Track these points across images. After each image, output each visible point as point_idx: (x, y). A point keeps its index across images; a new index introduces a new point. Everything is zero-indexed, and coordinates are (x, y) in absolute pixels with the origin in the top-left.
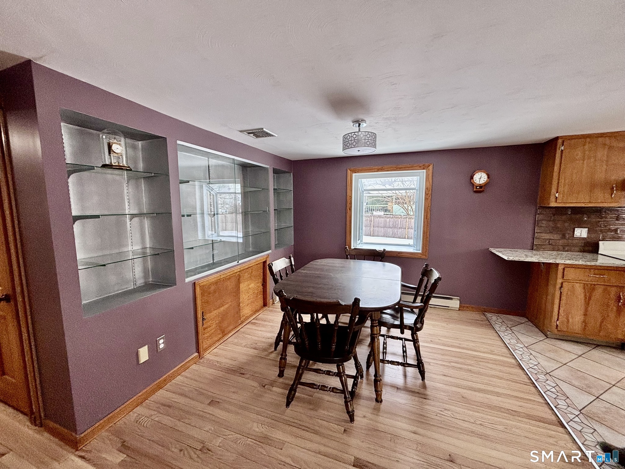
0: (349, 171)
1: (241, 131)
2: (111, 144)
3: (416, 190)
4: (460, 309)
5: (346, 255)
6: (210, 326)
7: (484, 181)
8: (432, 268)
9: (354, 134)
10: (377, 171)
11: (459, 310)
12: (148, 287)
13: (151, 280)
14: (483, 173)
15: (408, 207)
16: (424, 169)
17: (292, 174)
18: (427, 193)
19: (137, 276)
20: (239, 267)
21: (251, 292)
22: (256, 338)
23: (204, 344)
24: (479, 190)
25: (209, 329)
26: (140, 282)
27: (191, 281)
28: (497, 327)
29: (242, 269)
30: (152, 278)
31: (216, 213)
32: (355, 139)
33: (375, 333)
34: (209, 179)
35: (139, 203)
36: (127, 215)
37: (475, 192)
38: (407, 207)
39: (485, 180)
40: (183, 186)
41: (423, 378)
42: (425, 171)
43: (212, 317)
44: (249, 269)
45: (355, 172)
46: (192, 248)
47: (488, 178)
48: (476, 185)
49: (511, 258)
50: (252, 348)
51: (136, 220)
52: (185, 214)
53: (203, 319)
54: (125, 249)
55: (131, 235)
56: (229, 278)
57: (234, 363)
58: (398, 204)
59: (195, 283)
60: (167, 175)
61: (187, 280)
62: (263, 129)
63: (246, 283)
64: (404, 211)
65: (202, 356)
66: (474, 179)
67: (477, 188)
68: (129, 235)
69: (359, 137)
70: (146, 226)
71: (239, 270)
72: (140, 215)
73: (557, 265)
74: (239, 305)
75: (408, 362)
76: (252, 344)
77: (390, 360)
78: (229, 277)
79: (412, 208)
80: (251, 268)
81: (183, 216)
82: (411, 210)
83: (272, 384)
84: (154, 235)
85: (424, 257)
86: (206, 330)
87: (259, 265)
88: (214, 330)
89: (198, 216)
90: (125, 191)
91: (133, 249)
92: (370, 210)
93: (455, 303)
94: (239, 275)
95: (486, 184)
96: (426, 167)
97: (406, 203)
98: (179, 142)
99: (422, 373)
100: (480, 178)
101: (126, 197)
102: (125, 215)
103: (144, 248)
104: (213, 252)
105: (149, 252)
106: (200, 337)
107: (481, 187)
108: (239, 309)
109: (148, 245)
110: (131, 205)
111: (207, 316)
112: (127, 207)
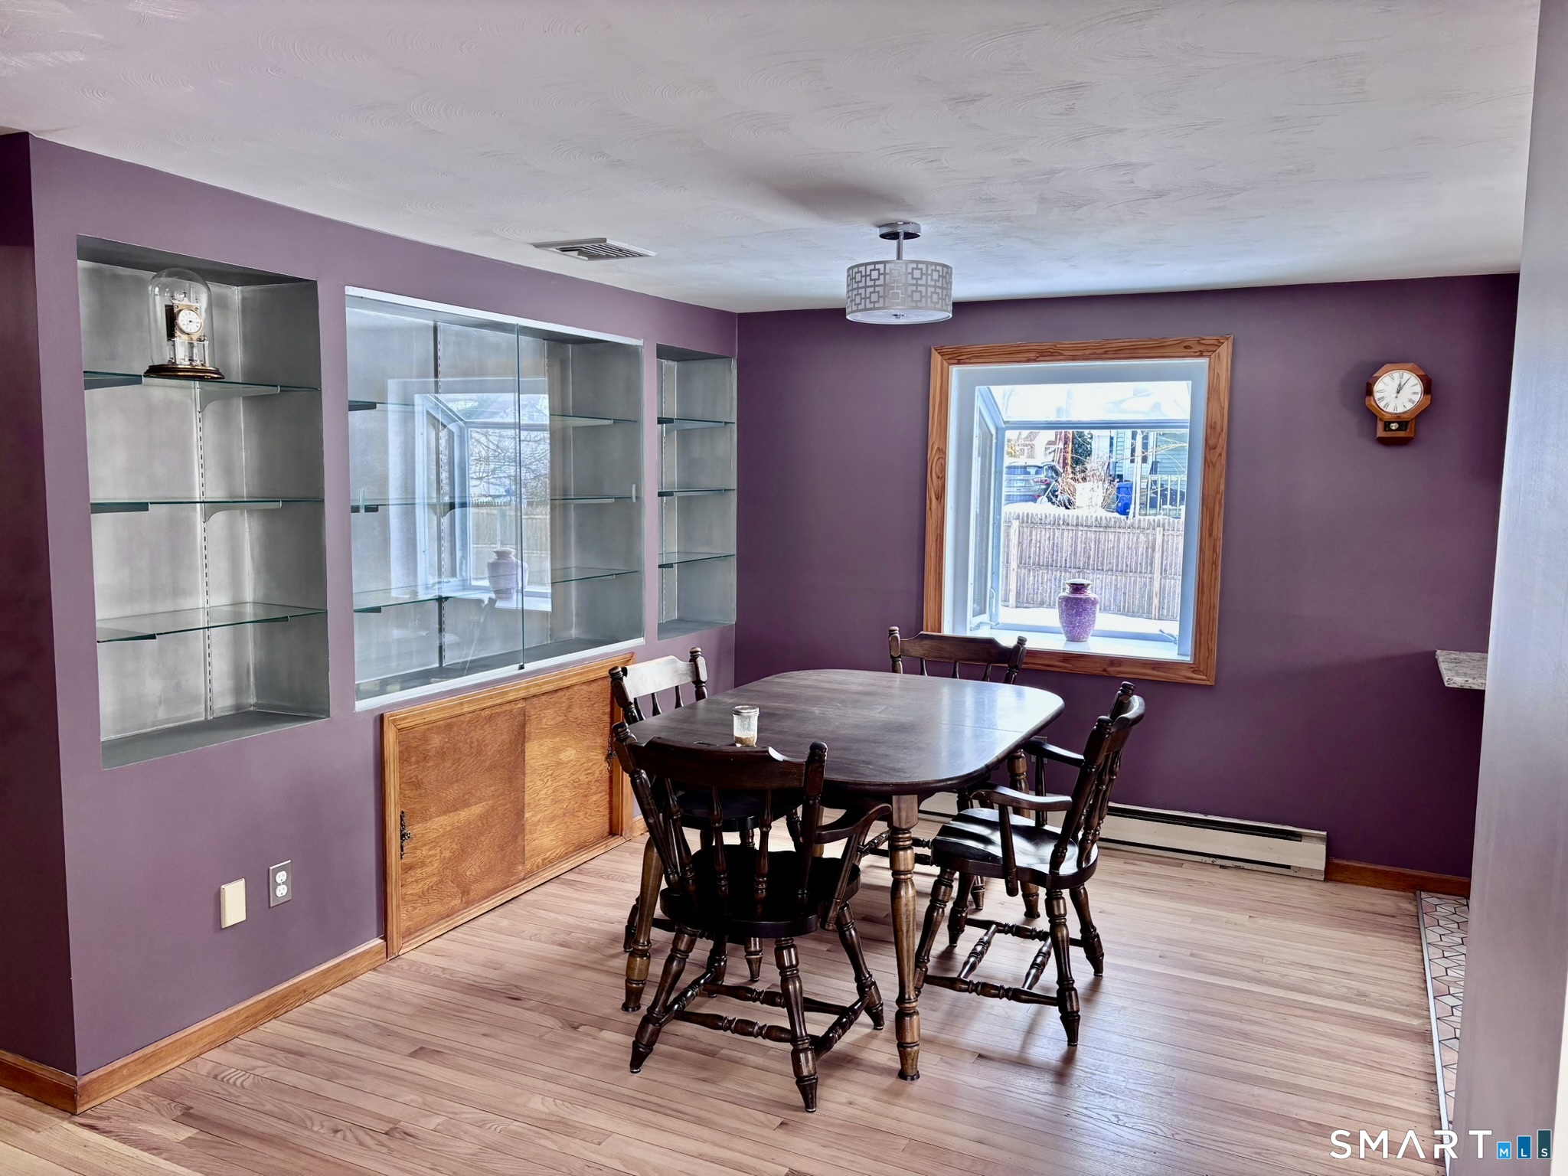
0: (936, 358)
1: (537, 246)
2: (176, 310)
6: (423, 864)
7: (1413, 402)
11: (1321, 879)
12: (242, 718)
13: (253, 700)
14: (1407, 375)
16: (1201, 355)
17: (734, 363)
18: (1212, 442)
19: (216, 687)
20: (523, 683)
21: (566, 775)
22: (571, 920)
23: (400, 918)
24: (1401, 434)
25: (419, 871)
26: (223, 703)
27: (372, 711)
29: (533, 691)
30: (258, 697)
31: (457, 501)
34: (436, 376)
35: (228, 469)
36: (198, 505)
37: (1384, 442)
39: (1417, 398)
40: (356, 417)
42: (1204, 361)
43: (432, 835)
44: (560, 694)
45: (959, 363)
46: (377, 610)
47: (1428, 389)
48: (1387, 418)
50: (554, 943)
51: (220, 517)
52: (361, 503)
53: (403, 836)
54: (187, 603)
55: (205, 561)
56: (486, 717)
57: (492, 974)
59: (382, 717)
60: (316, 389)
61: (361, 705)
63: (548, 743)
65: (395, 950)
66: (1377, 396)
67: (1389, 430)
68: (200, 562)
70: (247, 536)
71: (522, 694)
72: (228, 504)
74: (520, 813)
76: (554, 934)
78: (487, 712)
80: (568, 693)
81: (355, 509)
83: (602, 1023)
84: (271, 564)
85: (1199, 678)
86: (412, 873)
87: (594, 687)
88: (435, 879)
89: (394, 513)
90: (196, 434)
91: (211, 603)
93: (1311, 853)
94: (523, 712)
95: (1422, 415)
96: (1211, 348)
98: (350, 290)
100: (1398, 392)
101: (196, 450)
102: (193, 504)
103: (237, 604)
104: (440, 638)
105: (249, 612)
106: (391, 888)
107: (1403, 424)
108: (522, 829)
109: (249, 594)
110: (208, 475)
111: (415, 829)
112: (197, 480)
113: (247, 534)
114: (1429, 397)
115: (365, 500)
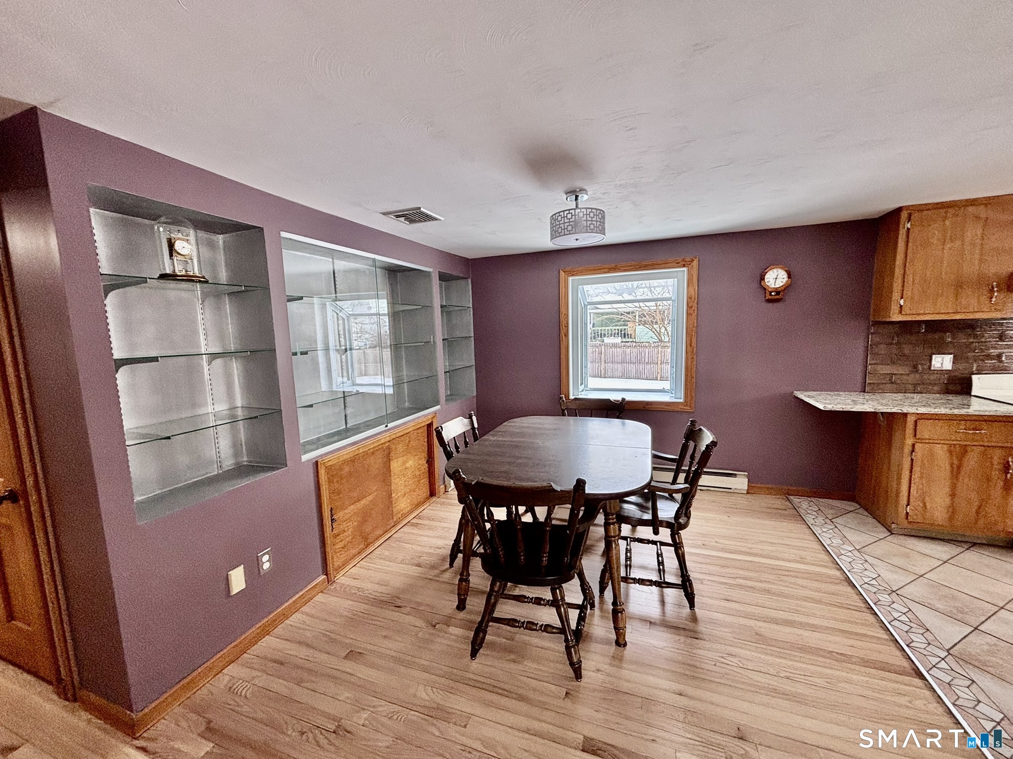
0: (562, 273)
1: (384, 214)
2: (173, 241)
3: (673, 300)
4: (750, 492)
5: (562, 409)
6: (344, 532)
7: (782, 282)
8: (702, 427)
9: (568, 212)
10: (608, 272)
11: (748, 493)
12: (240, 471)
13: (245, 459)
14: (780, 270)
15: (660, 328)
16: (684, 266)
17: (470, 281)
18: (690, 305)
19: (224, 454)
20: (388, 434)
21: (409, 473)
22: (419, 548)
23: (335, 560)
24: (777, 297)
25: (342, 535)
26: (229, 463)
27: (311, 460)
28: (810, 519)
29: (393, 437)
30: (248, 457)
31: (348, 347)
32: (571, 220)
33: (612, 534)
34: (336, 294)
35: (222, 336)
36: (204, 356)
37: (769, 301)
38: (658, 329)
39: (785, 280)
40: (293, 306)
41: (692, 605)
42: (685, 269)
43: (347, 516)
44: (405, 436)
45: (573, 275)
46: (311, 406)
47: (789, 276)
48: (769, 289)
49: (829, 407)
50: (412, 565)
51: (218, 362)
52: (298, 351)
53: (332, 520)
54: (201, 411)
55: (210, 387)
56: (373, 453)
57: (383, 589)
58: (644, 325)
59: (317, 461)
60: (266, 288)
61: (305, 458)
62: (420, 208)
63: (401, 460)
64: (654, 336)
65: (332, 579)
66: (766, 280)
67: (771, 295)
68: (208, 388)
69: (577, 217)
71: (388, 439)
72: (225, 354)
73: (905, 415)
74: (390, 496)
75: (666, 580)
76: (413, 558)
77: (637, 578)
78: (373, 450)
79: (666, 330)
80: (408, 436)
81: (295, 354)
82: (666, 333)
83: (448, 621)
84: (249, 387)
85: (688, 409)
86: (338, 537)
87: (420, 431)
88: (350, 537)
89: (321, 354)
90: (200, 317)
91: (216, 410)
92: (598, 335)
93: (740, 482)
94: (389, 448)
95: (786, 288)
96: (688, 263)
97: (656, 323)
98: (284, 234)
99: (690, 597)
100: (776, 278)
101: (200, 325)
102: (200, 356)
103: (233, 408)
104: (345, 412)
105: (240, 413)
106: (328, 549)
107: (778, 293)
108: (391, 503)
109: (239, 403)
110: (209, 338)
111: (339, 515)
112: (203, 342)
113: (235, 371)
114: (790, 280)
115: (299, 349)
